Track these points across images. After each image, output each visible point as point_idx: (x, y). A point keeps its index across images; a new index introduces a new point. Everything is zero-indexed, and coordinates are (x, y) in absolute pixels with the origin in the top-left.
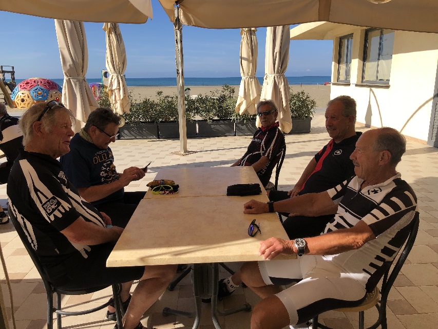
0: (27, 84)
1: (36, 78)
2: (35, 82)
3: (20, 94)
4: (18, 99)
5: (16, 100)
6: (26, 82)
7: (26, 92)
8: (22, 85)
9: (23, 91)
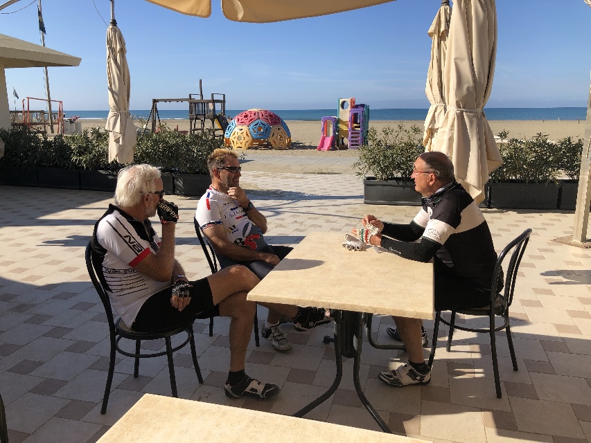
0: (247, 118)
1: (256, 110)
2: (255, 114)
3: (237, 130)
4: (234, 136)
5: (232, 138)
6: (244, 115)
7: (245, 128)
8: (240, 118)
9: (240, 127)
